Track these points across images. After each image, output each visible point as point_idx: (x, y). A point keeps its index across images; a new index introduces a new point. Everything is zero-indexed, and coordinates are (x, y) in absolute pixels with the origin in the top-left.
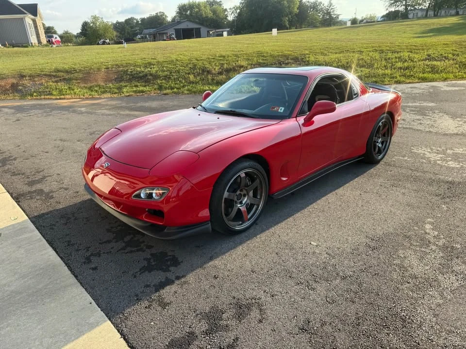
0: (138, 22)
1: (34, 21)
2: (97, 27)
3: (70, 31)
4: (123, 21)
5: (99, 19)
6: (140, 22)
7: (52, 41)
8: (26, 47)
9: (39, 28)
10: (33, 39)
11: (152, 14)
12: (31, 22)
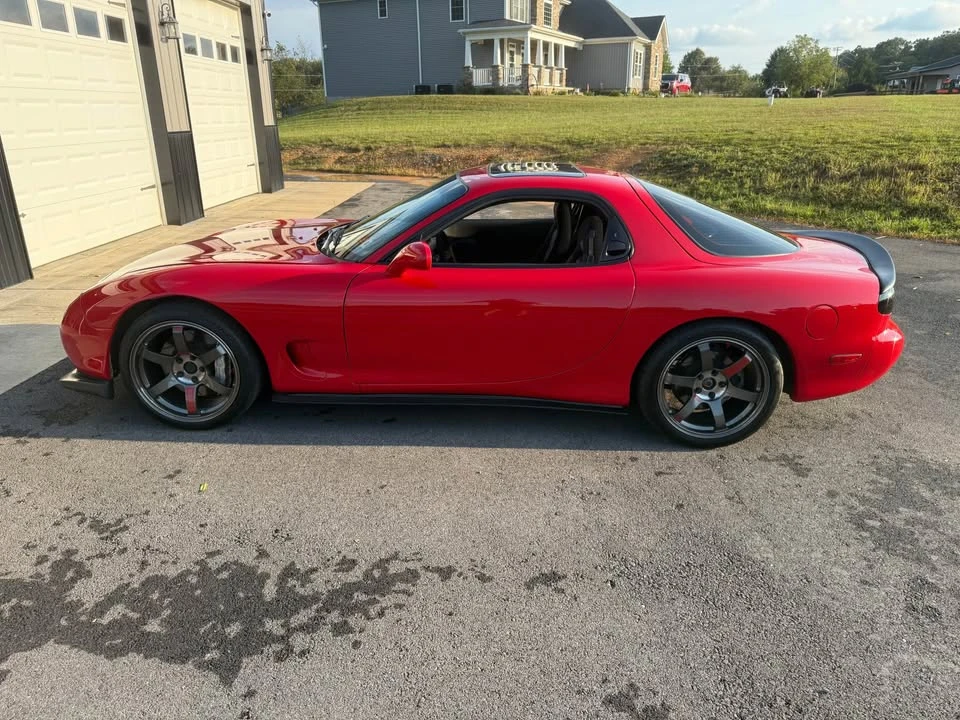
0: (908, 47)
1: (648, 48)
2: (798, 60)
3: (744, 68)
4: (873, 45)
5: (809, 44)
6: (913, 49)
7: (672, 86)
8: (615, 95)
9: (653, 60)
10: (635, 82)
11: (951, 30)
12: (641, 51)
